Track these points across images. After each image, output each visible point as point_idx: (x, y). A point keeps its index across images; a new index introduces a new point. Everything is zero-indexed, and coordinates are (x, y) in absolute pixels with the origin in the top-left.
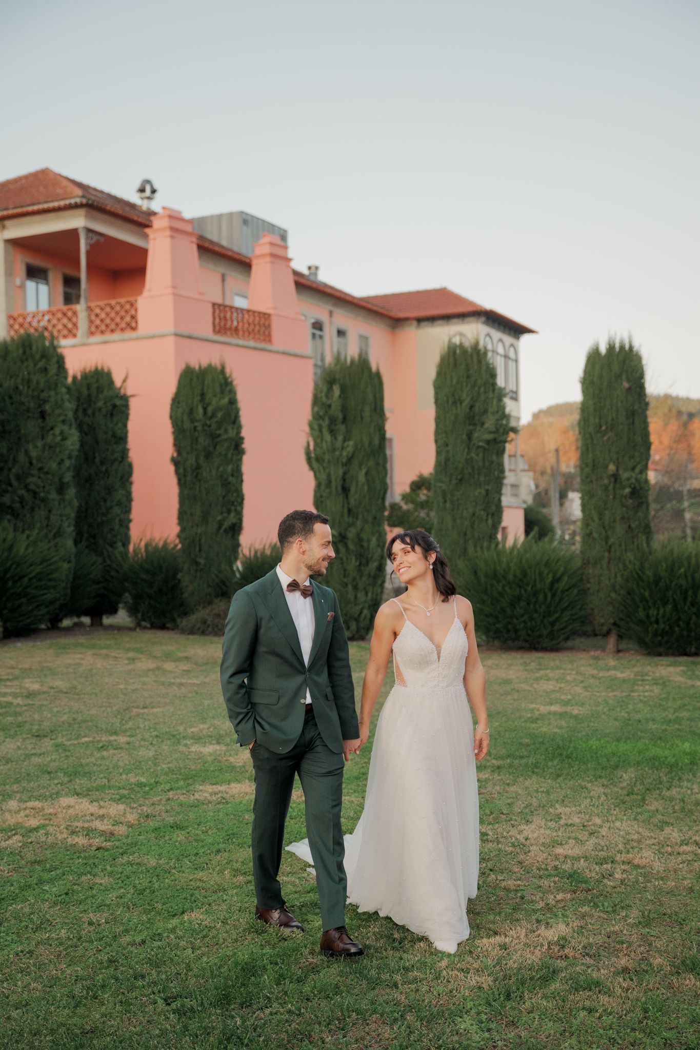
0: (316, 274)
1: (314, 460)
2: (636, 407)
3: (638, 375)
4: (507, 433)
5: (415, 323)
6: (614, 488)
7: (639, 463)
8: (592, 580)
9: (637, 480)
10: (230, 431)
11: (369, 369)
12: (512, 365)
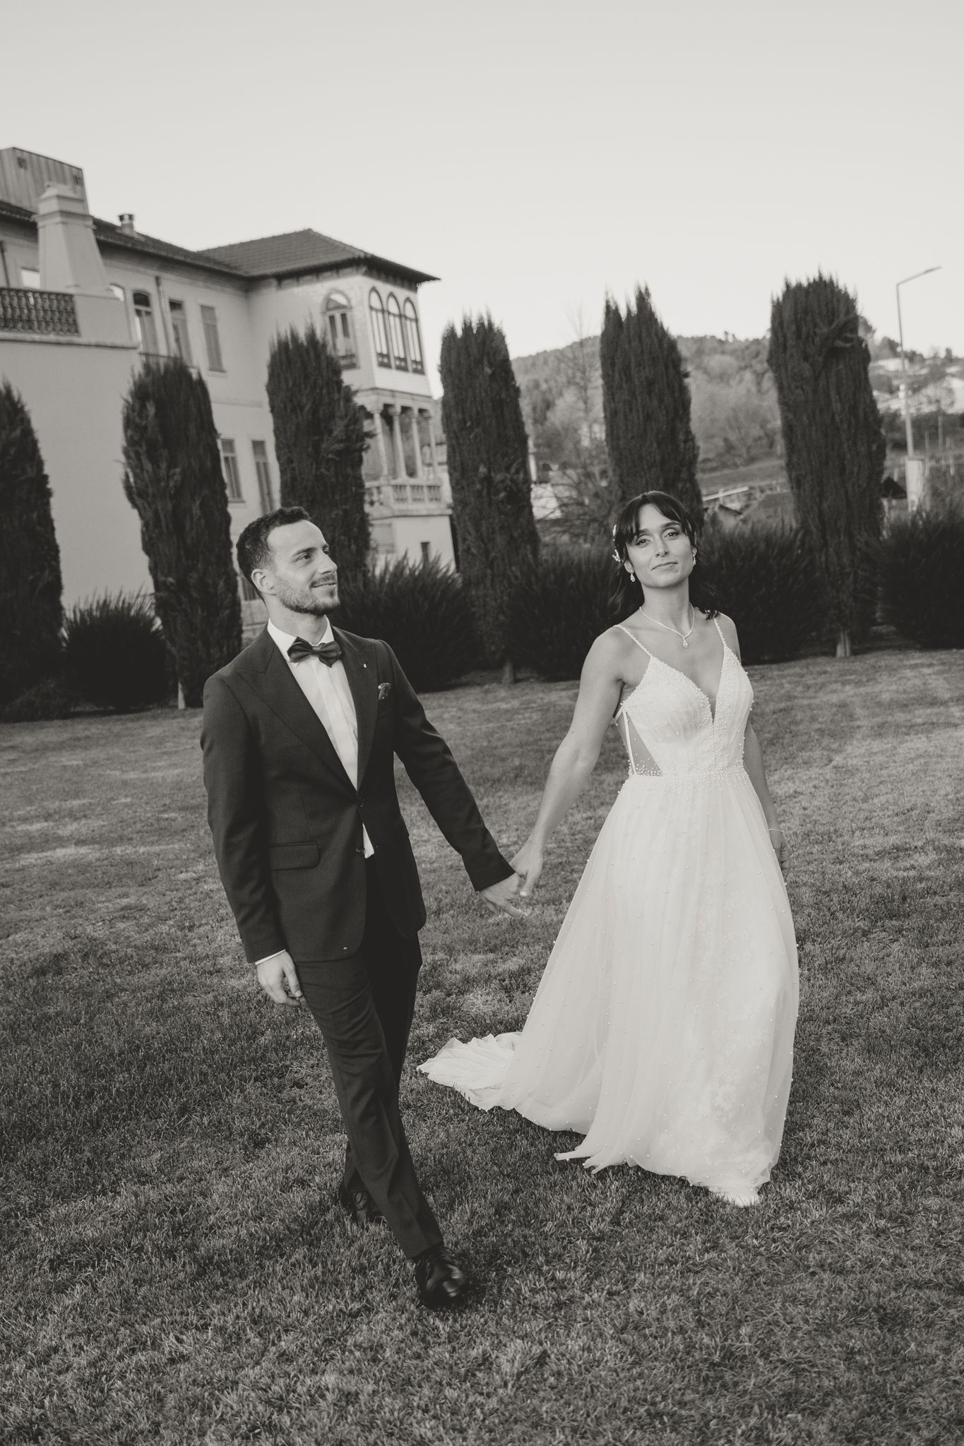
0: (131, 226)
1: (135, 494)
2: (503, 396)
3: (501, 357)
4: (362, 440)
5: (274, 282)
6: (489, 494)
7: (514, 461)
8: (476, 603)
9: (512, 480)
10: (29, 470)
11: (189, 376)
12: (411, 326)
